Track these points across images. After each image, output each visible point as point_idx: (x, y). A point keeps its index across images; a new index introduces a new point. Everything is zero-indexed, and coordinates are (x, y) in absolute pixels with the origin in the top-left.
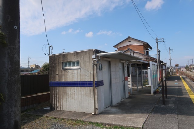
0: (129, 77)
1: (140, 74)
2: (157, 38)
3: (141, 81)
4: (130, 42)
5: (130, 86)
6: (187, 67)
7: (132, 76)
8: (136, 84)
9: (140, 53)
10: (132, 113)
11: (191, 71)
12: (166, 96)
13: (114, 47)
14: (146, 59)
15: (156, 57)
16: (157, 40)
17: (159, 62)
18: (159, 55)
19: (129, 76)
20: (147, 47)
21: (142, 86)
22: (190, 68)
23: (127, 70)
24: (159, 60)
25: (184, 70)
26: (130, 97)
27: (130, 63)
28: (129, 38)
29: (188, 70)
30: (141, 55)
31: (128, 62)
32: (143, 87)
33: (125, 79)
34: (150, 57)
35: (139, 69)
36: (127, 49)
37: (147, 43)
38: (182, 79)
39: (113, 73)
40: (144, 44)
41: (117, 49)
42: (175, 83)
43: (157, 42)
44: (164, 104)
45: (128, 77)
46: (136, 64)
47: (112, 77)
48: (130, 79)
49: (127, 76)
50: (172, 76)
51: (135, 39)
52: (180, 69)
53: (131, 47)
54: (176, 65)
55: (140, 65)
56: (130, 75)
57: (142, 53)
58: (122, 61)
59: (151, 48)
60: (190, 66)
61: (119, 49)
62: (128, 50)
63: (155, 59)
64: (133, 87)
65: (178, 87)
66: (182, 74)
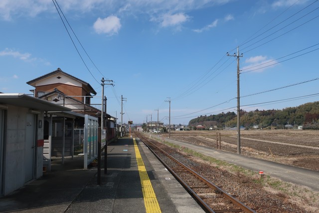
0: (48, 139)
1: (70, 134)
2: (103, 78)
3: (71, 147)
4: (59, 78)
5: (48, 156)
6: (144, 126)
7: (53, 138)
8: (61, 152)
9: (76, 99)
10: (41, 205)
11: (149, 131)
12: (106, 170)
13: (28, 83)
14: (85, 109)
15: (100, 108)
16: (103, 82)
17: (103, 116)
18: (106, 106)
19: (46, 137)
20: (88, 90)
21: (71, 154)
22: (148, 127)
23: (43, 128)
24: (105, 113)
25: (141, 129)
26: (44, 177)
27: (51, 115)
28: (59, 71)
29: (145, 130)
30: (76, 103)
31: (46, 114)
32: (74, 156)
33: (39, 144)
34: (92, 107)
35: (69, 125)
36: (51, 91)
37: (89, 85)
38: (135, 142)
39: (9, 133)
40: (83, 85)
41: (34, 88)
42: (124, 150)
43: (103, 85)
44: (99, 183)
45: (45, 141)
46: (63, 117)
47: (9, 140)
48: (48, 144)
49: (42, 138)
50: (123, 138)
51: (69, 75)
52: (136, 127)
53: (59, 88)
54: (129, 122)
55: (71, 119)
56: (50, 137)
57: (79, 100)
58: (33, 111)
59: (95, 93)
60: (148, 123)
61: (38, 89)
62: (55, 92)
63: (98, 110)
64: (53, 158)
65: (126, 156)
66: (137, 134)
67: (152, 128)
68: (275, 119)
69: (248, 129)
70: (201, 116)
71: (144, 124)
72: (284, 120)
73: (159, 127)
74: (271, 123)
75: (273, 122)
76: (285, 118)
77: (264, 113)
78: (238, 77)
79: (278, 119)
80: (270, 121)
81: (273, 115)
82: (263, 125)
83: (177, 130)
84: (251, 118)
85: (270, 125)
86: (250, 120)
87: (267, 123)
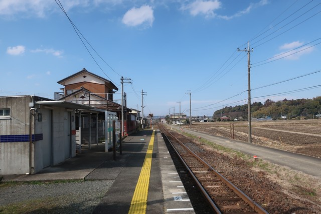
0: (78, 130)
1: (94, 126)
2: (122, 77)
3: (96, 137)
4: (85, 77)
5: (79, 142)
6: (167, 118)
7: (82, 130)
8: (88, 140)
9: (100, 95)
11: (172, 123)
13: (59, 82)
14: (108, 105)
15: (120, 103)
16: (122, 80)
17: (123, 109)
18: (126, 101)
19: (77, 128)
20: (110, 87)
21: (96, 143)
22: (172, 119)
23: (75, 122)
24: (125, 107)
25: (165, 121)
26: (77, 156)
27: (80, 112)
28: (84, 71)
29: (168, 122)
30: (100, 99)
31: (77, 111)
32: (99, 144)
33: (72, 133)
34: (114, 103)
35: (94, 119)
36: (79, 88)
37: (110, 82)
40: (105, 82)
41: (64, 87)
43: (122, 83)
44: (115, 159)
45: (76, 131)
46: (89, 113)
48: (78, 133)
49: (75, 129)
50: (145, 130)
51: (93, 74)
52: (160, 119)
53: (85, 86)
54: (150, 114)
55: (95, 114)
56: (80, 128)
57: (103, 97)
58: (68, 110)
59: (117, 89)
60: (172, 115)
61: (68, 88)
62: (82, 90)
63: (119, 105)
65: (141, 143)
67: (175, 120)
68: (305, 109)
69: (275, 120)
70: (226, 107)
71: (167, 116)
72: (315, 110)
73: (182, 119)
74: (301, 113)
75: (303, 112)
76: (316, 107)
77: (293, 103)
78: (249, 71)
79: (308, 108)
80: (299, 110)
81: (303, 104)
82: (291, 115)
83: (202, 121)
84: (279, 108)
85: (300, 115)
86: (277, 110)
87: (297, 113)
